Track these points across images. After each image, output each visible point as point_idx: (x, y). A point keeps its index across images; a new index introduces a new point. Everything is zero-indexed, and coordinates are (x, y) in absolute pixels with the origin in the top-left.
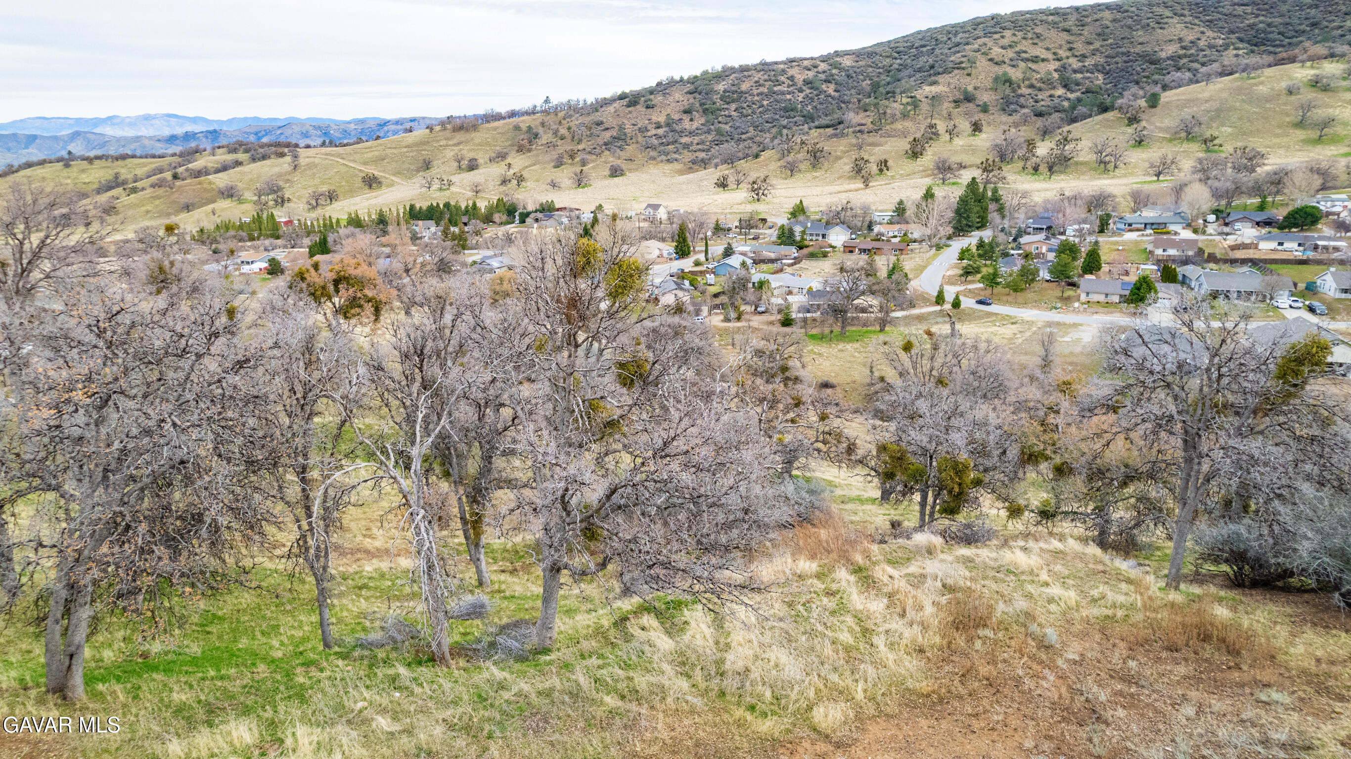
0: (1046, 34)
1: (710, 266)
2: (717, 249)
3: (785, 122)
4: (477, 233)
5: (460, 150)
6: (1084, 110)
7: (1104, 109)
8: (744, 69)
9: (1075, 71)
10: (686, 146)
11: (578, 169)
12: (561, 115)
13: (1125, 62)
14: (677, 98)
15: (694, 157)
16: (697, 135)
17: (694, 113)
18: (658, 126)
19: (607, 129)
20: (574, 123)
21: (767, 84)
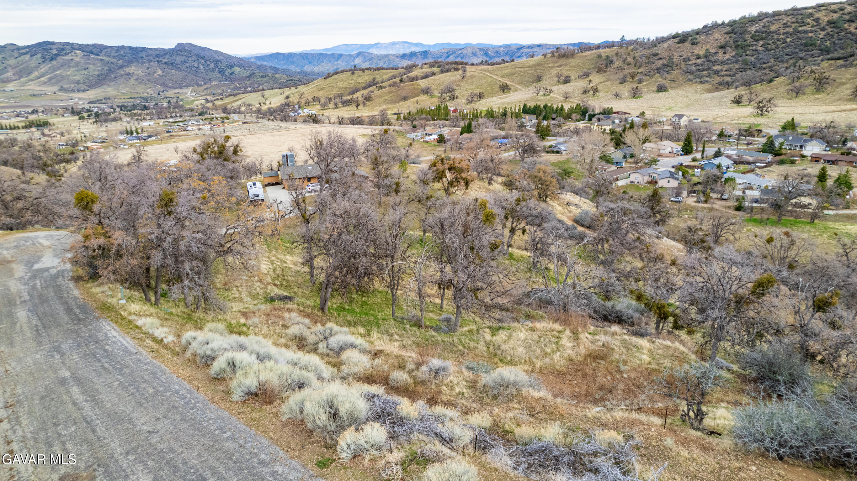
3: (802, 55)
4: (559, 126)
5: (561, 70)
8: (776, 14)
10: (717, 72)
11: (635, 86)
12: (631, 48)
14: (716, 38)
15: (721, 80)
16: (727, 64)
17: (728, 48)
18: (698, 57)
19: (661, 59)
20: (638, 54)
21: (794, 25)
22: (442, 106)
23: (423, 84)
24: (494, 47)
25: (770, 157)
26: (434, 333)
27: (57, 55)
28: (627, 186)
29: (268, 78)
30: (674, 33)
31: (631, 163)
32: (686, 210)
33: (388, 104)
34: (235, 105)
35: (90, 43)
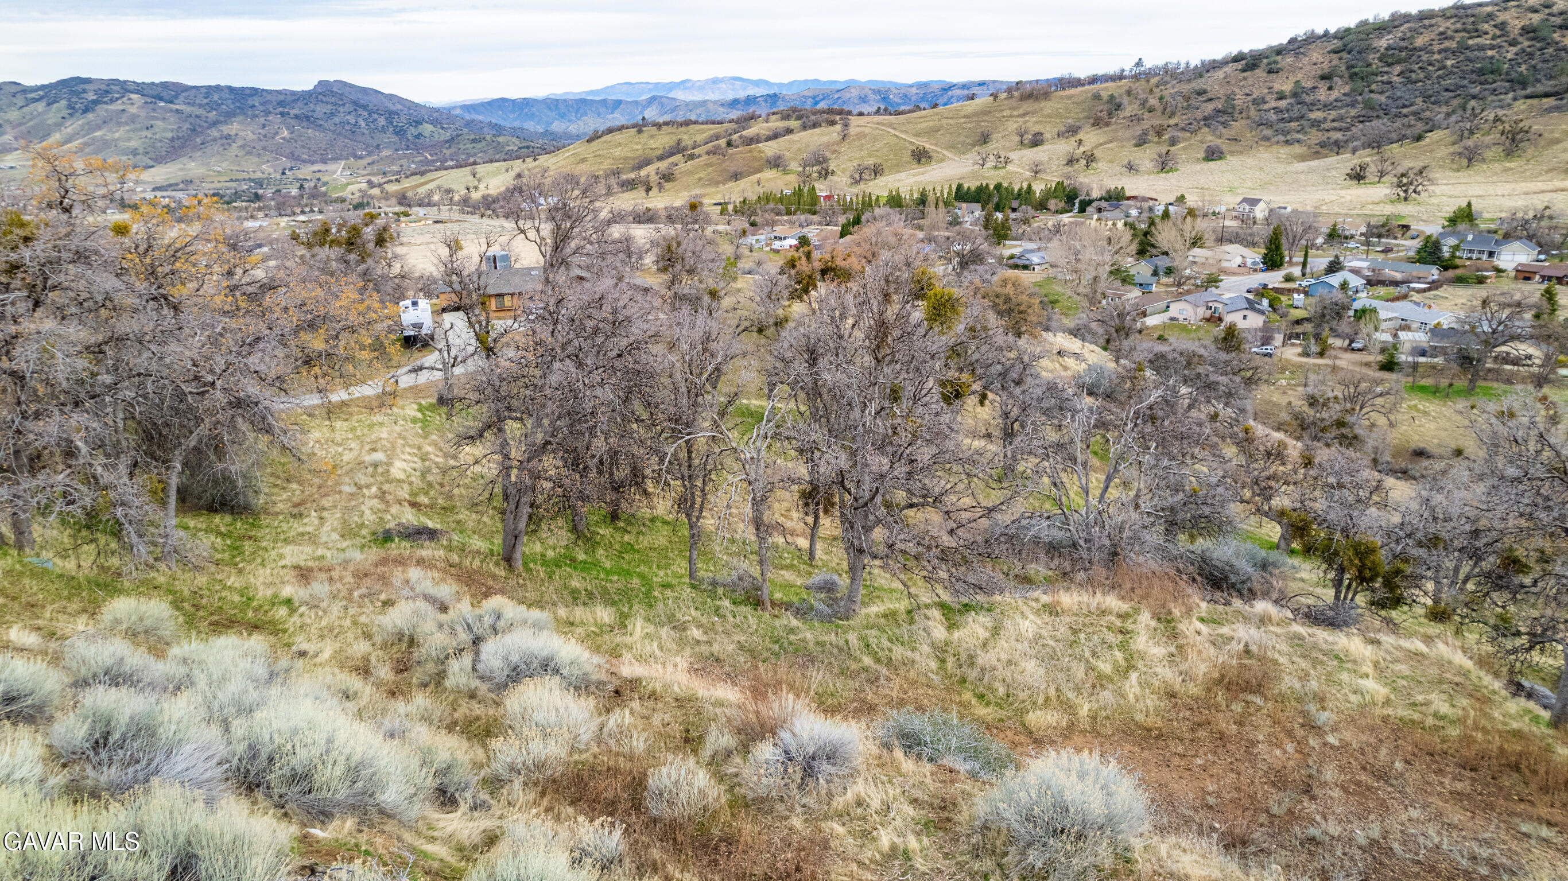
1: (1304, 283)
2: (1319, 262)
3: (1476, 90)
4: (1026, 221)
5: (1025, 122)
8: (1425, 16)
10: (1316, 124)
11: (1163, 150)
12: (1154, 81)
14: (1314, 60)
15: (1324, 138)
16: (1335, 108)
17: (1336, 79)
18: (1281, 97)
19: (1211, 100)
20: (1169, 91)
21: (1459, 36)
22: (806, 190)
23: (770, 148)
24: (899, 86)
25: (1434, 273)
26: (794, 622)
27: (96, 102)
28: (1164, 326)
29: (484, 143)
30: (1235, 52)
31: (1167, 285)
32: (1283, 370)
33: (703, 186)
34: (422, 191)
35: (157, 81)
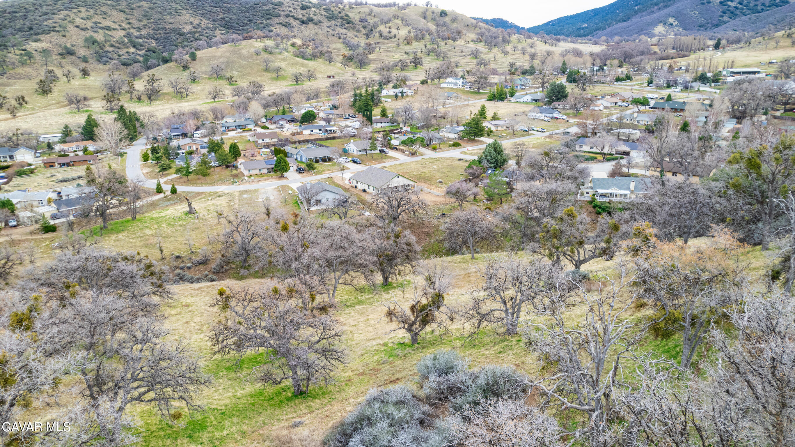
0: (109, 12)
6: (154, 61)
7: (166, 61)
9: (137, 38)
13: (165, 33)
